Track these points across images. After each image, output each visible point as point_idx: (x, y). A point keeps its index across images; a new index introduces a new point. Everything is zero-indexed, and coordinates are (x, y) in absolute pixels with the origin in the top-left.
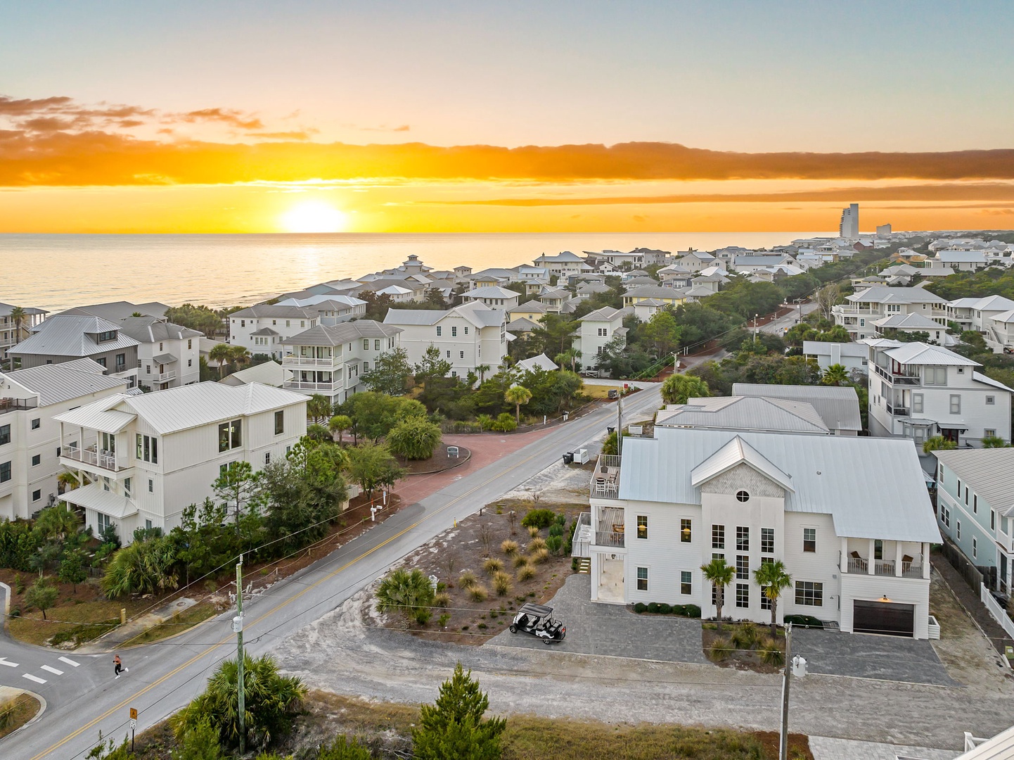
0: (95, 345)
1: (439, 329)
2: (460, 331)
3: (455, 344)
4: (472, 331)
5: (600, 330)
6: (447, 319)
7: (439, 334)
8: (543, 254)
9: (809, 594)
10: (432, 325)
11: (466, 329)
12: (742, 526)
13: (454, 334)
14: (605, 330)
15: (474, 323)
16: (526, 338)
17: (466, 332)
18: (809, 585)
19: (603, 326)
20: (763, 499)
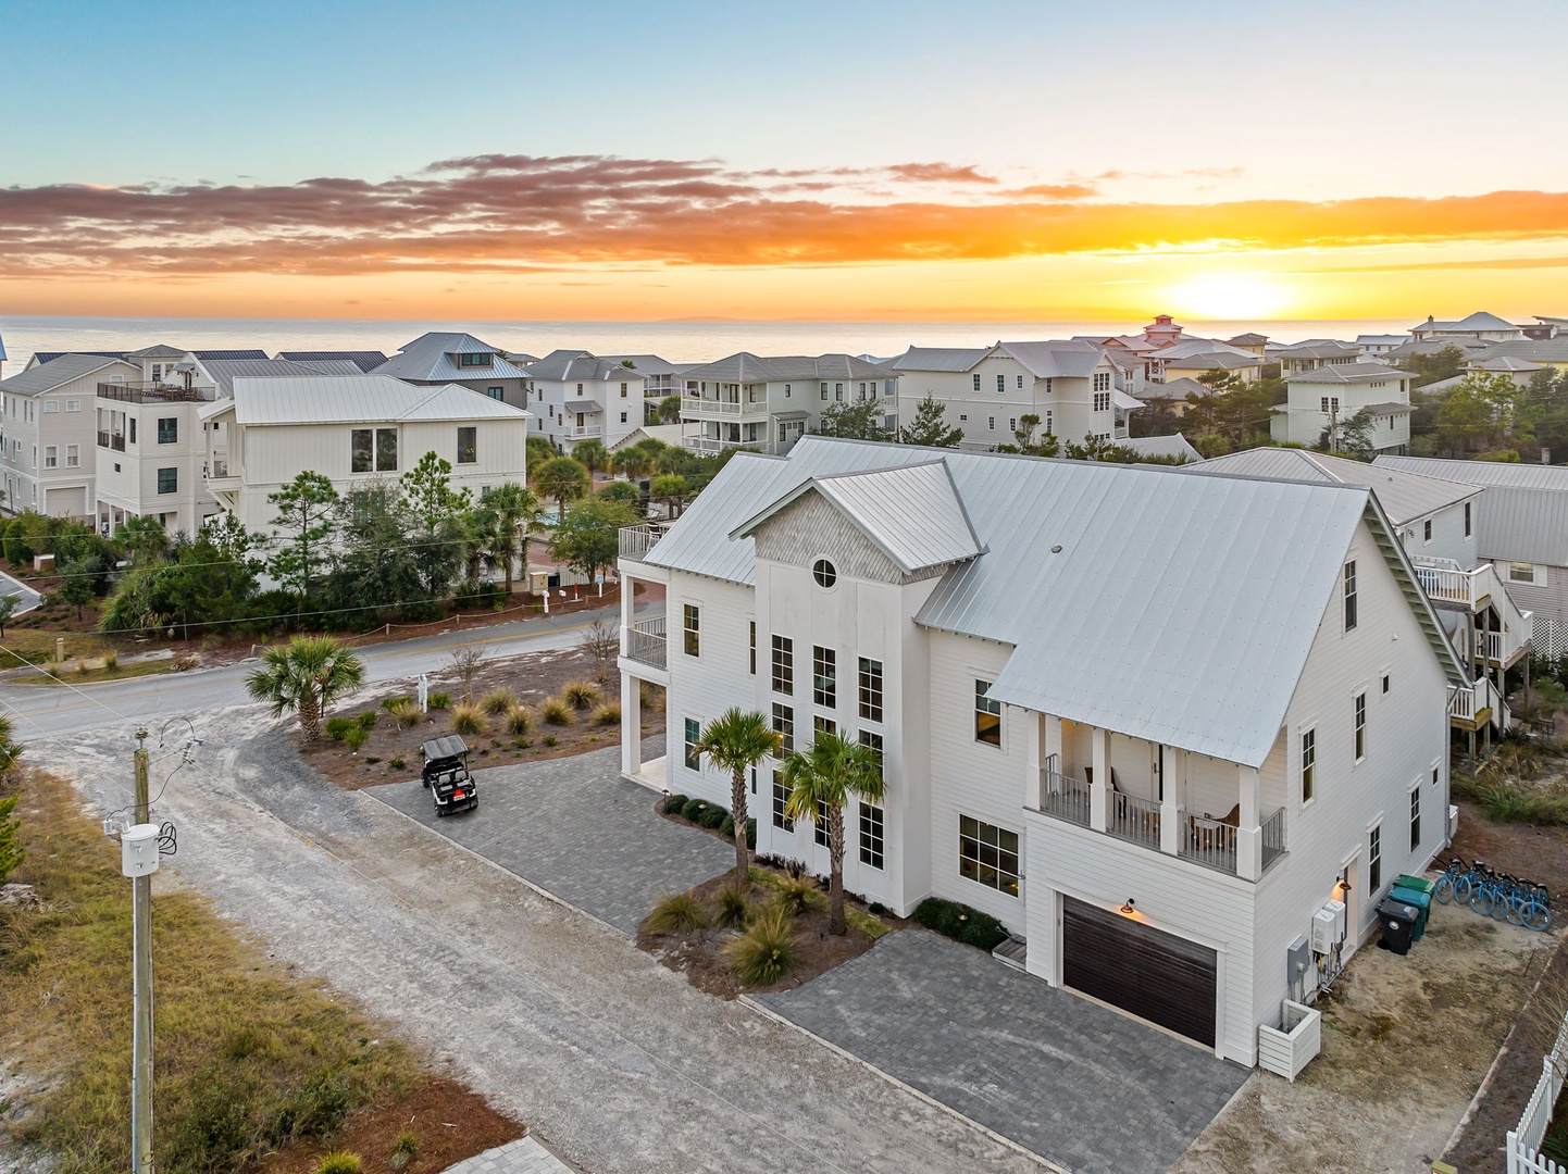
0: (455, 370)
1: (977, 378)
2: (1011, 383)
3: (1002, 406)
4: (1029, 382)
5: (1325, 400)
6: (989, 363)
7: (977, 387)
8: (1431, 318)
9: (989, 856)
10: (964, 372)
11: (1020, 378)
12: (825, 647)
13: (1001, 389)
14: (1335, 401)
15: (1033, 371)
16: (1179, 412)
17: (1020, 385)
18: (989, 831)
19: (1330, 393)
20: (864, 584)
